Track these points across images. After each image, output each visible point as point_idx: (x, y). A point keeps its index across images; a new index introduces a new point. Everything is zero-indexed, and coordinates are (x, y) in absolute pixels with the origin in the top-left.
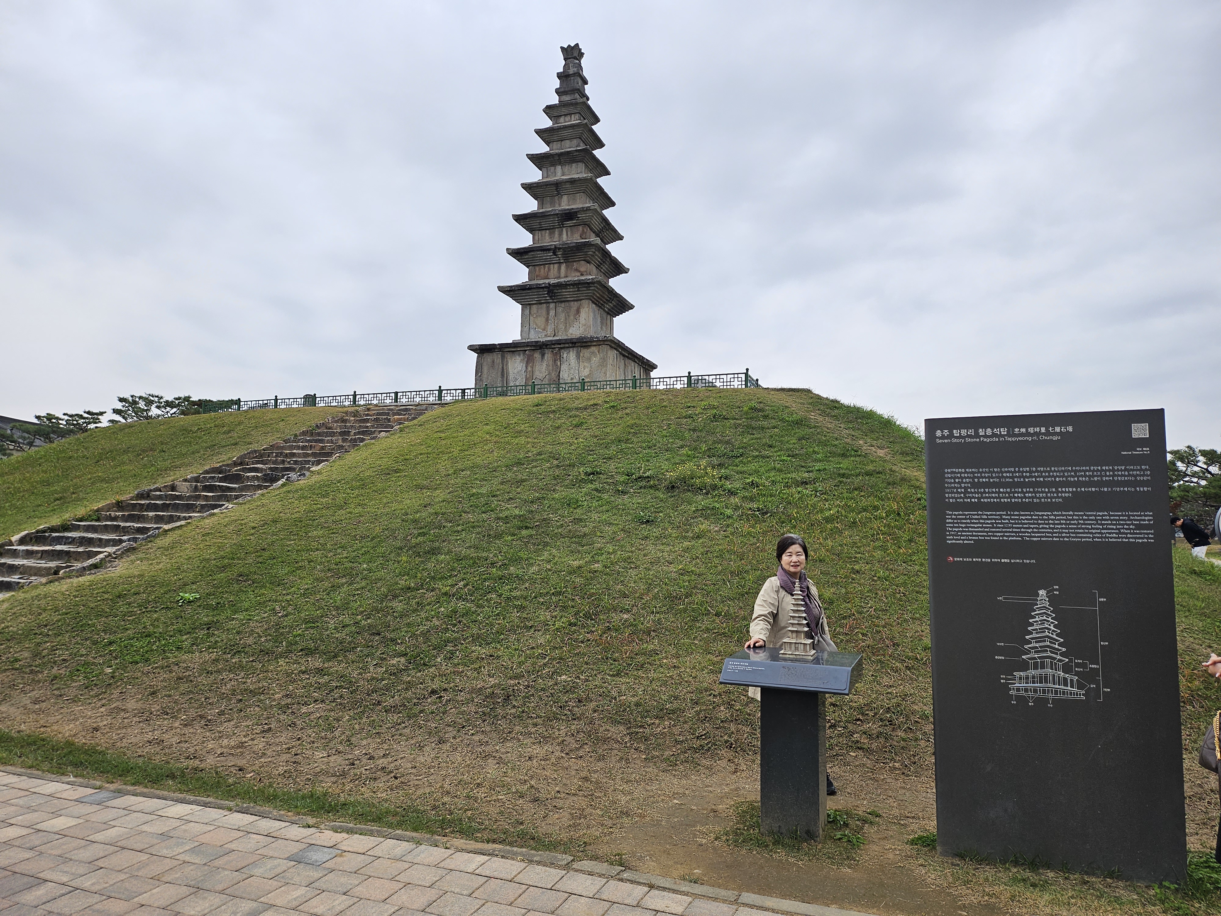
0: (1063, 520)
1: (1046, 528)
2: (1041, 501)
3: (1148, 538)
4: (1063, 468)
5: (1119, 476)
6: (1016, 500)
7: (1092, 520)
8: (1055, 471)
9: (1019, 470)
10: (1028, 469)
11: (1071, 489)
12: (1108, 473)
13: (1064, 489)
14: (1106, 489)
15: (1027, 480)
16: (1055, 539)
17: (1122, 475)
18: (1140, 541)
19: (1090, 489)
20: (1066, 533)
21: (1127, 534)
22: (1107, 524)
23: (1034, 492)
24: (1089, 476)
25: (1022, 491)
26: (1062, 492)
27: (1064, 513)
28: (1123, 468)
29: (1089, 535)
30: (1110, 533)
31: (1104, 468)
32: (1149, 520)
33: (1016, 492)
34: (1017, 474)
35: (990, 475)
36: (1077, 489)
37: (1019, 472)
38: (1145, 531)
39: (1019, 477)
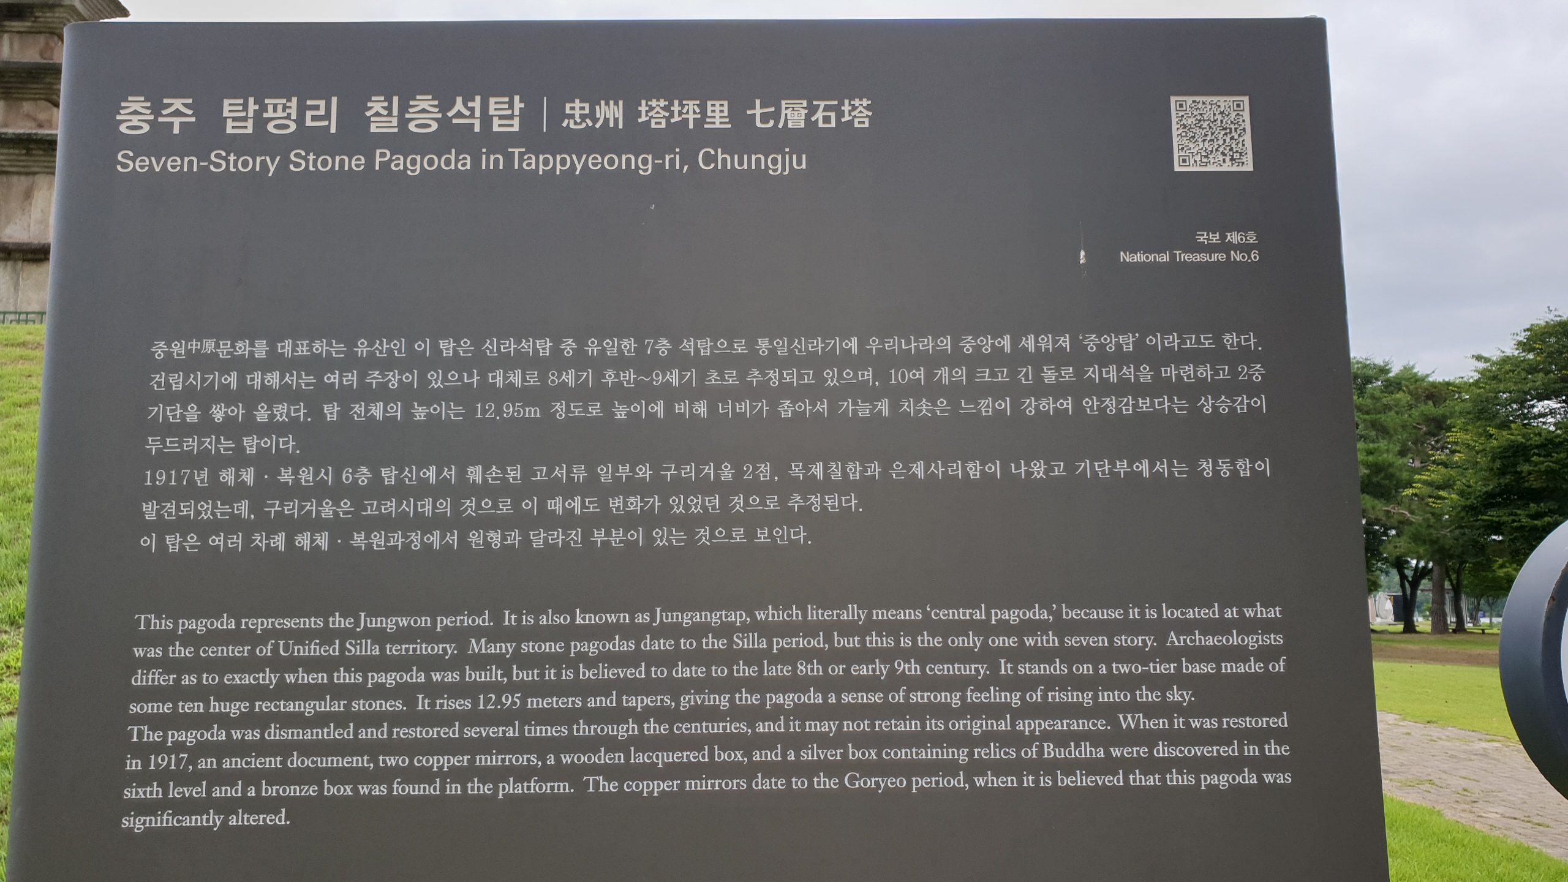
0: (808, 655)
1: (712, 714)
2: (691, 541)
3: (1261, 765)
4: (818, 345)
5: (1104, 389)
6: (558, 537)
7: (965, 656)
8: (773, 360)
9: (580, 352)
10: (628, 345)
11: (854, 470)
12: (1049, 375)
13: (818, 470)
14: (1038, 469)
15: (621, 412)
16: (762, 784)
17: (1123, 388)
18: (1222, 781)
19: (956, 469)
20: (824, 741)
21: (1149, 738)
22: (1050, 683)
23: (657, 486)
24: (954, 392)
25: (593, 477)
26: (810, 486)
27: (814, 614)
28: (1128, 342)
29: (948, 754)
30: (1061, 739)
31: (1029, 343)
32: (1266, 654)
33: (553, 488)
34: (569, 378)
35: (412, 378)
36: (886, 467)
37: (580, 361)
38: (1247, 722)
39: (581, 394)
